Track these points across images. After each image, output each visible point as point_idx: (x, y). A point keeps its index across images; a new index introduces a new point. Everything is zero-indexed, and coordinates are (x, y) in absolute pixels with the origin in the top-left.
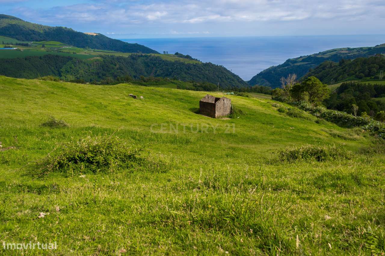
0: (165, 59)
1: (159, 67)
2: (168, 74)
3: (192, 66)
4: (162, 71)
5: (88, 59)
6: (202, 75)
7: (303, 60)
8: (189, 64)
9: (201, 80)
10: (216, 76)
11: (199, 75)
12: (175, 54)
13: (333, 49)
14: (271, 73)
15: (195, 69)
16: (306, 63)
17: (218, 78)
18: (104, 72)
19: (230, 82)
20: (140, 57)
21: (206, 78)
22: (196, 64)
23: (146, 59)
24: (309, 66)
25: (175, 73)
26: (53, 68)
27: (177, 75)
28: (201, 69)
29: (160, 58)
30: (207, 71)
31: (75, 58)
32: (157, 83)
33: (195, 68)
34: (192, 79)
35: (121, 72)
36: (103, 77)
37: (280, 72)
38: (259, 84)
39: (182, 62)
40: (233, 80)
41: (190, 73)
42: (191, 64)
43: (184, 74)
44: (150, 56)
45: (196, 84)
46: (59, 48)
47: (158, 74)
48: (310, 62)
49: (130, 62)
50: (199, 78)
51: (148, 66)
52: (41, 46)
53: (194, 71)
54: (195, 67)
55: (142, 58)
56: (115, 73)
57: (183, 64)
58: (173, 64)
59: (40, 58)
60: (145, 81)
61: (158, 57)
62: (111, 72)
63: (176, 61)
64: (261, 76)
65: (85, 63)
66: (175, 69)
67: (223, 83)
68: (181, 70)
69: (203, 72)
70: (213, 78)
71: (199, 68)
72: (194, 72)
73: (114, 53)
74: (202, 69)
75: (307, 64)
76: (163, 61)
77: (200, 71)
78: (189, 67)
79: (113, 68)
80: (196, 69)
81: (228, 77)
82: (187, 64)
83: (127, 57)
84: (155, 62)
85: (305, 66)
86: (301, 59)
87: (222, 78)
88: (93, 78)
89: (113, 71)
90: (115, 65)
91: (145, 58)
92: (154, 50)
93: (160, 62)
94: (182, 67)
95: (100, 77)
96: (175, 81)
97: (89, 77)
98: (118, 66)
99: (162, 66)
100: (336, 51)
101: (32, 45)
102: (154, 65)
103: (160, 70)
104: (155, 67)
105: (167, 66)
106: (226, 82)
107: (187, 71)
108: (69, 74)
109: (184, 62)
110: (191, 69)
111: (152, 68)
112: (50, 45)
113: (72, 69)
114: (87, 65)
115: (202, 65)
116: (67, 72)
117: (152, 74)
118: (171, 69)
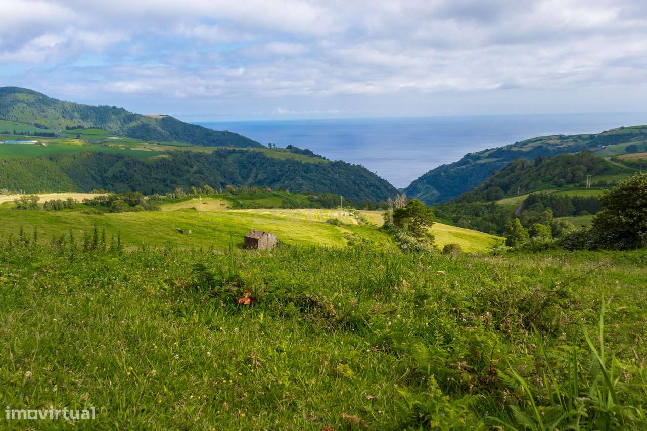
0: (270, 156)
1: (261, 168)
2: (276, 179)
3: (313, 166)
4: (266, 175)
5: (149, 158)
6: (328, 180)
7: (490, 156)
8: (308, 163)
9: (327, 188)
10: (350, 182)
11: (324, 181)
12: (287, 148)
13: (537, 138)
14: (440, 175)
15: (318, 172)
16: (495, 159)
17: (355, 185)
18: (174, 178)
19: (373, 191)
20: (232, 153)
21: (335, 185)
22: (319, 163)
23: (241, 156)
24: (499, 164)
25: (286, 179)
26: (93, 172)
27: (289, 180)
28: (326, 171)
29: (263, 155)
30: (336, 173)
31: (129, 157)
32: (252, 197)
33: (317, 170)
35: (201, 177)
37: (454, 174)
38: (422, 193)
39: (297, 161)
40: (379, 189)
41: (309, 177)
42: (310, 163)
43: (301, 180)
44: (246, 151)
45: (312, 198)
46: (103, 140)
47: (259, 180)
48: (501, 159)
49: (216, 162)
50: (323, 184)
51: (244, 167)
52: (75, 136)
53: (317, 174)
54: (317, 168)
55: (235, 154)
56: (192, 179)
57: (298, 163)
58: (283, 164)
59: (74, 156)
60: (233, 194)
61: (260, 152)
62: (184, 178)
63: (288, 160)
64: (424, 181)
65: (143, 164)
66: (287, 172)
67: (362, 193)
68: (295, 173)
69: (330, 175)
70: (346, 184)
71: (324, 170)
72: (316, 176)
73: (190, 146)
74: (328, 171)
75: (496, 161)
76: (268, 159)
77: (325, 175)
78: (307, 168)
79: (188, 172)
80: (320, 172)
81: (370, 183)
82: (305, 163)
83: (211, 153)
84: (255, 160)
85: (493, 164)
86: (487, 154)
87: (360, 185)
88: (156, 187)
89: (188, 176)
90: (192, 167)
91: (240, 154)
93: (262, 160)
94: (297, 168)
95: (167, 185)
96: (281, 193)
98: (195, 168)
99: (267, 167)
100: (541, 140)
101: (61, 135)
102: (253, 165)
103: (263, 173)
104: (255, 169)
105: (274, 166)
106: (367, 190)
107: (305, 174)
108: (118, 181)
109: (301, 161)
110: (311, 172)
111: (251, 170)
112: (89, 135)
113: (123, 174)
114: (148, 166)
115: (329, 165)
116: (115, 178)
117: (251, 180)
118: (280, 171)
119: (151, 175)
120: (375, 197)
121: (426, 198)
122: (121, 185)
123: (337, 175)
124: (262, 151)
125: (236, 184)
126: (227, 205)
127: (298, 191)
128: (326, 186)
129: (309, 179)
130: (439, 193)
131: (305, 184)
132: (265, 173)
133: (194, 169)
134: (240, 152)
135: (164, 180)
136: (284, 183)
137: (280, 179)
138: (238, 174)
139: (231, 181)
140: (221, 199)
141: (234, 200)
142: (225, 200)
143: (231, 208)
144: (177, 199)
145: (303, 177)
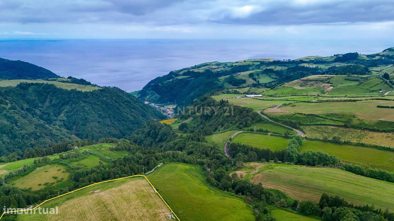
1: (54, 95)
3: (89, 94)
6: (100, 102)
7: (184, 74)
8: (86, 92)
11: (97, 103)
12: (69, 79)
13: (205, 63)
14: (159, 85)
15: (93, 97)
16: (186, 77)
17: (116, 103)
20: (31, 85)
21: (104, 104)
22: (93, 91)
23: (38, 88)
24: (189, 79)
25: (73, 103)
27: (75, 104)
29: (54, 86)
30: (104, 97)
33: (92, 96)
34: (91, 107)
35: (15, 112)
37: (167, 85)
40: (130, 102)
42: (88, 92)
43: (82, 103)
44: (42, 84)
47: (53, 104)
48: (190, 76)
49: (21, 94)
50: (98, 105)
51: (41, 95)
53: (93, 99)
55: (34, 86)
57: (80, 92)
58: (69, 93)
63: (72, 90)
64: (150, 89)
66: (73, 98)
67: (121, 107)
68: (78, 99)
69: (101, 99)
70: (112, 103)
71: (96, 96)
72: (93, 100)
74: (99, 96)
75: (188, 78)
76: (58, 89)
77: (98, 99)
78: (86, 95)
80: (94, 97)
81: (124, 100)
82: (84, 92)
83: (16, 86)
84: (48, 90)
85: (186, 79)
86: (182, 73)
87: (119, 102)
91: (36, 86)
92: (40, 67)
93: (54, 90)
94: (79, 96)
99: (58, 95)
100: (207, 65)
102: (47, 93)
103: (55, 99)
104: (49, 96)
105: (63, 95)
106: (123, 105)
107: (85, 100)
109: (81, 91)
110: (88, 97)
111: (46, 97)
115: (99, 91)
117: (47, 104)
118: (68, 98)
120: (129, 108)
121: (152, 99)
123: (105, 98)
124: (52, 84)
125: (37, 108)
126: (62, 170)
127: (82, 111)
129: (87, 102)
130: (160, 96)
131: (86, 106)
132: (57, 99)
136: (71, 106)
137: (69, 103)
138: (38, 101)
139: (34, 106)
140: (57, 165)
141: (66, 165)
142: (60, 166)
143: (65, 172)
144: (26, 172)
145: (85, 102)
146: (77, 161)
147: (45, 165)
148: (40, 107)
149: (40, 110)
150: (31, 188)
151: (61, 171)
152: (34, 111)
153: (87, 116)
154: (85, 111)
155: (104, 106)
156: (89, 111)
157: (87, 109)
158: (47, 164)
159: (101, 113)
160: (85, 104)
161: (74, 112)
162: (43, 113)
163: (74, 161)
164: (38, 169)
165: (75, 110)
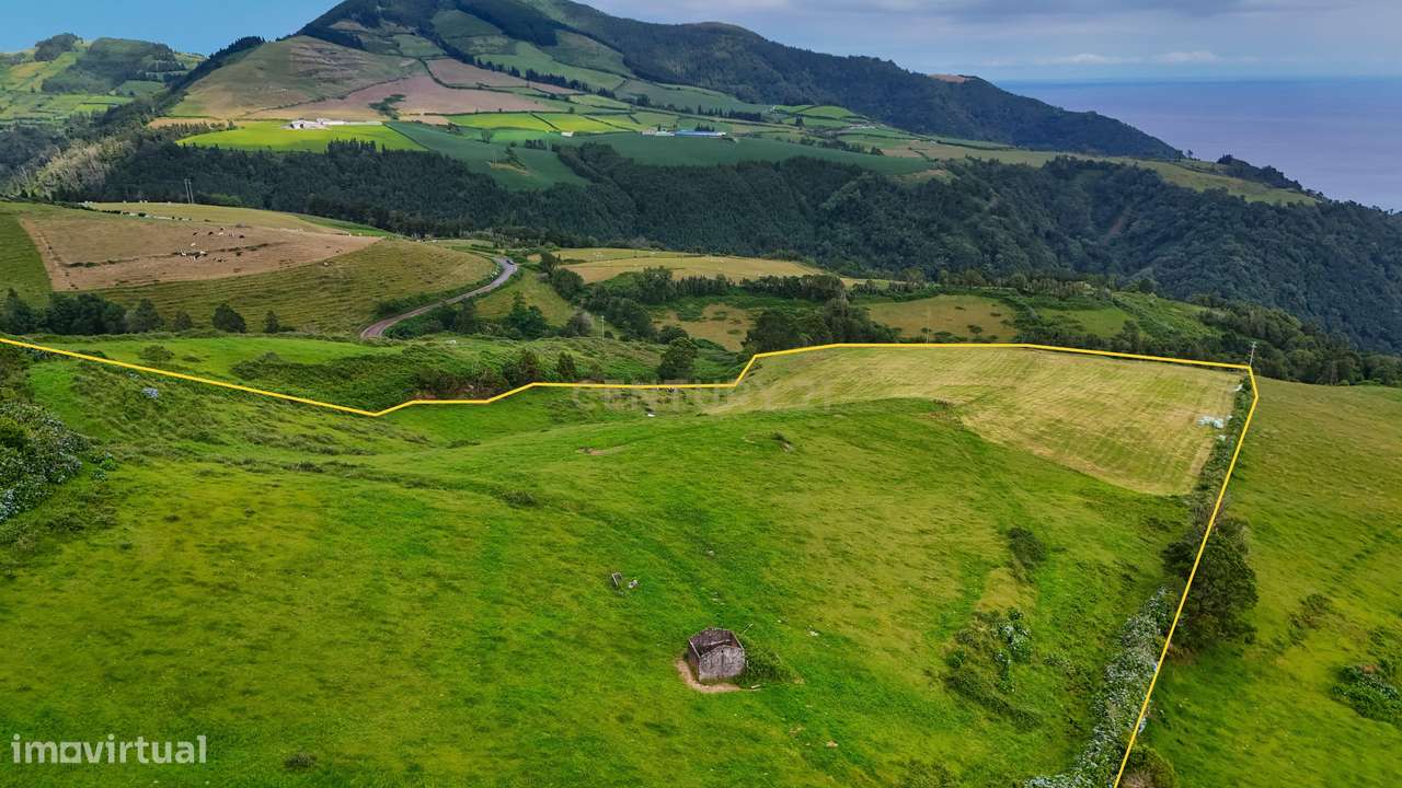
0: (1171, 180)
1: (1143, 205)
2: (1173, 235)
3: (1270, 213)
4: (1153, 222)
5: (908, 176)
6: (1303, 248)
8: (1261, 204)
9: (1297, 265)
11: (1291, 250)
12: (1220, 161)
15: (1282, 226)
18: (947, 221)
20: (1085, 168)
21: (1320, 260)
22: (1290, 204)
23: (1103, 177)
25: (1197, 236)
26: (804, 198)
27: (1202, 240)
28: (1305, 227)
29: (1154, 178)
30: (1330, 233)
31: (870, 172)
33: (1281, 222)
34: (1258, 261)
35: (1001, 222)
36: (942, 234)
39: (1234, 198)
41: (1256, 237)
42: (1268, 205)
43: (1232, 241)
44: (1118, 167)
46: (840, 129)
47: (1133, 233)
49: (1045, 187)
50: (1291, 257)
51: (1107, 200)
52: (793, 120)
53: (1277, 232)
54: (1282, 217)
55: (1092, 172)
56: (982, 226)
57: (1235, 202)
58: (1194, 200)
59: (777, 167)
61: (1148, 171)
62: (967, 222)
63: (1210, 193)
65: (894, 188)
68: (1221, 225)
69: (1312, 236)
70: (1354, 262)
71: (1299, 224)
72: (1275, 237)
73: (1001, 149)
74: (1310, 226)
76: (1164, 187)
77: (1299, 235)
78: (1255, 215)
79: (978, 209)
80: (1287, 226)
82: (1252, 204)
83: (1040, 166)
84: (1132, 187)
89: (975, 218)
90: (987, 199)
91: (1100, 173)
93: (1151, 188)
94: (1229, 214)
95: (931, 234)
97: (899, 233)
98: (994, 203)
99: (1157, 205)
102: (1126, 197)
103: (1146, 217)
104: (1129, 208)
105: (1175, 206)
107: (1245, 230)
108: (844, 219)
109: (1243, 197)
110: (1262, 224)
111: (1120, 208)
112: (819, 117)
113: (854, 205)
114: (901, 194)
115: (1317, 210)
116: (839, 211)
117: (1115, 232)
118: (1187, 217)
119: (903, 211)
122: (847, 227)
123: (1333, 237)
124: (1152, 168)
125: (1079, 237)
126: (1003, 318)
127: (1220, 267)
128: (1296, 261)
129: (1253, 241)
131: (1242, 253)
132: (1151, 218)
133: (991, 205)
134: (1102, 168)
135: (926, 224)
136: (1190, 244)
137: (1183, 236)
138: (1089, 217)
139: (1071, 230)
140: (995, 301)
141: (1021, 307)
142: (1004, 305)
143: (1010, 325)
144: (907, 295)
145: (1239, 237)
146: (1063, 309)
147: (964, 294)
148: (1090, 236)
149: (1085, 246)
150: (900, 330)
151: (1001, 319)
152: (1066, 245)
153: (1232, 286)
154: (1230, 271)
155: (1316, 267)
156: (1246, 273)
157: (1243, 263)
158: (971, 294)
159: (1295, 289)
160: (1239, 245)
161: (1189, 266)
162: (1089, 254)
163: (1051, 307)
164: (942, 297)
165: (1196, 261)
